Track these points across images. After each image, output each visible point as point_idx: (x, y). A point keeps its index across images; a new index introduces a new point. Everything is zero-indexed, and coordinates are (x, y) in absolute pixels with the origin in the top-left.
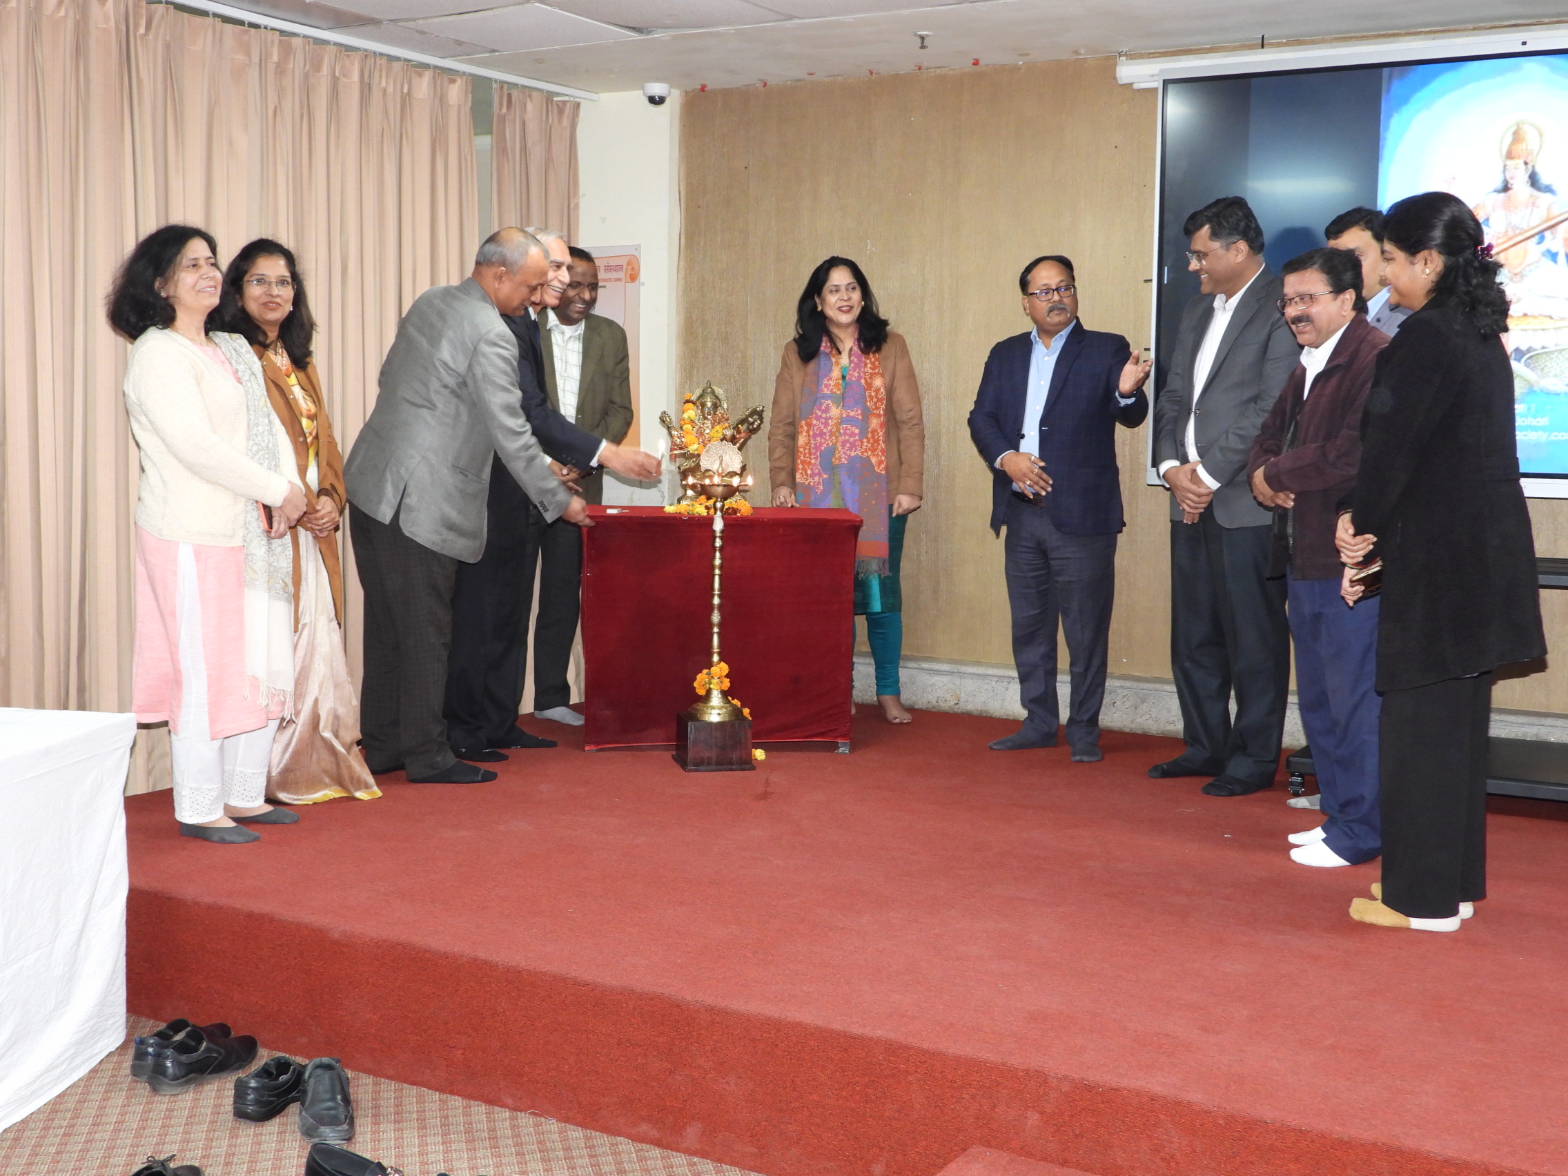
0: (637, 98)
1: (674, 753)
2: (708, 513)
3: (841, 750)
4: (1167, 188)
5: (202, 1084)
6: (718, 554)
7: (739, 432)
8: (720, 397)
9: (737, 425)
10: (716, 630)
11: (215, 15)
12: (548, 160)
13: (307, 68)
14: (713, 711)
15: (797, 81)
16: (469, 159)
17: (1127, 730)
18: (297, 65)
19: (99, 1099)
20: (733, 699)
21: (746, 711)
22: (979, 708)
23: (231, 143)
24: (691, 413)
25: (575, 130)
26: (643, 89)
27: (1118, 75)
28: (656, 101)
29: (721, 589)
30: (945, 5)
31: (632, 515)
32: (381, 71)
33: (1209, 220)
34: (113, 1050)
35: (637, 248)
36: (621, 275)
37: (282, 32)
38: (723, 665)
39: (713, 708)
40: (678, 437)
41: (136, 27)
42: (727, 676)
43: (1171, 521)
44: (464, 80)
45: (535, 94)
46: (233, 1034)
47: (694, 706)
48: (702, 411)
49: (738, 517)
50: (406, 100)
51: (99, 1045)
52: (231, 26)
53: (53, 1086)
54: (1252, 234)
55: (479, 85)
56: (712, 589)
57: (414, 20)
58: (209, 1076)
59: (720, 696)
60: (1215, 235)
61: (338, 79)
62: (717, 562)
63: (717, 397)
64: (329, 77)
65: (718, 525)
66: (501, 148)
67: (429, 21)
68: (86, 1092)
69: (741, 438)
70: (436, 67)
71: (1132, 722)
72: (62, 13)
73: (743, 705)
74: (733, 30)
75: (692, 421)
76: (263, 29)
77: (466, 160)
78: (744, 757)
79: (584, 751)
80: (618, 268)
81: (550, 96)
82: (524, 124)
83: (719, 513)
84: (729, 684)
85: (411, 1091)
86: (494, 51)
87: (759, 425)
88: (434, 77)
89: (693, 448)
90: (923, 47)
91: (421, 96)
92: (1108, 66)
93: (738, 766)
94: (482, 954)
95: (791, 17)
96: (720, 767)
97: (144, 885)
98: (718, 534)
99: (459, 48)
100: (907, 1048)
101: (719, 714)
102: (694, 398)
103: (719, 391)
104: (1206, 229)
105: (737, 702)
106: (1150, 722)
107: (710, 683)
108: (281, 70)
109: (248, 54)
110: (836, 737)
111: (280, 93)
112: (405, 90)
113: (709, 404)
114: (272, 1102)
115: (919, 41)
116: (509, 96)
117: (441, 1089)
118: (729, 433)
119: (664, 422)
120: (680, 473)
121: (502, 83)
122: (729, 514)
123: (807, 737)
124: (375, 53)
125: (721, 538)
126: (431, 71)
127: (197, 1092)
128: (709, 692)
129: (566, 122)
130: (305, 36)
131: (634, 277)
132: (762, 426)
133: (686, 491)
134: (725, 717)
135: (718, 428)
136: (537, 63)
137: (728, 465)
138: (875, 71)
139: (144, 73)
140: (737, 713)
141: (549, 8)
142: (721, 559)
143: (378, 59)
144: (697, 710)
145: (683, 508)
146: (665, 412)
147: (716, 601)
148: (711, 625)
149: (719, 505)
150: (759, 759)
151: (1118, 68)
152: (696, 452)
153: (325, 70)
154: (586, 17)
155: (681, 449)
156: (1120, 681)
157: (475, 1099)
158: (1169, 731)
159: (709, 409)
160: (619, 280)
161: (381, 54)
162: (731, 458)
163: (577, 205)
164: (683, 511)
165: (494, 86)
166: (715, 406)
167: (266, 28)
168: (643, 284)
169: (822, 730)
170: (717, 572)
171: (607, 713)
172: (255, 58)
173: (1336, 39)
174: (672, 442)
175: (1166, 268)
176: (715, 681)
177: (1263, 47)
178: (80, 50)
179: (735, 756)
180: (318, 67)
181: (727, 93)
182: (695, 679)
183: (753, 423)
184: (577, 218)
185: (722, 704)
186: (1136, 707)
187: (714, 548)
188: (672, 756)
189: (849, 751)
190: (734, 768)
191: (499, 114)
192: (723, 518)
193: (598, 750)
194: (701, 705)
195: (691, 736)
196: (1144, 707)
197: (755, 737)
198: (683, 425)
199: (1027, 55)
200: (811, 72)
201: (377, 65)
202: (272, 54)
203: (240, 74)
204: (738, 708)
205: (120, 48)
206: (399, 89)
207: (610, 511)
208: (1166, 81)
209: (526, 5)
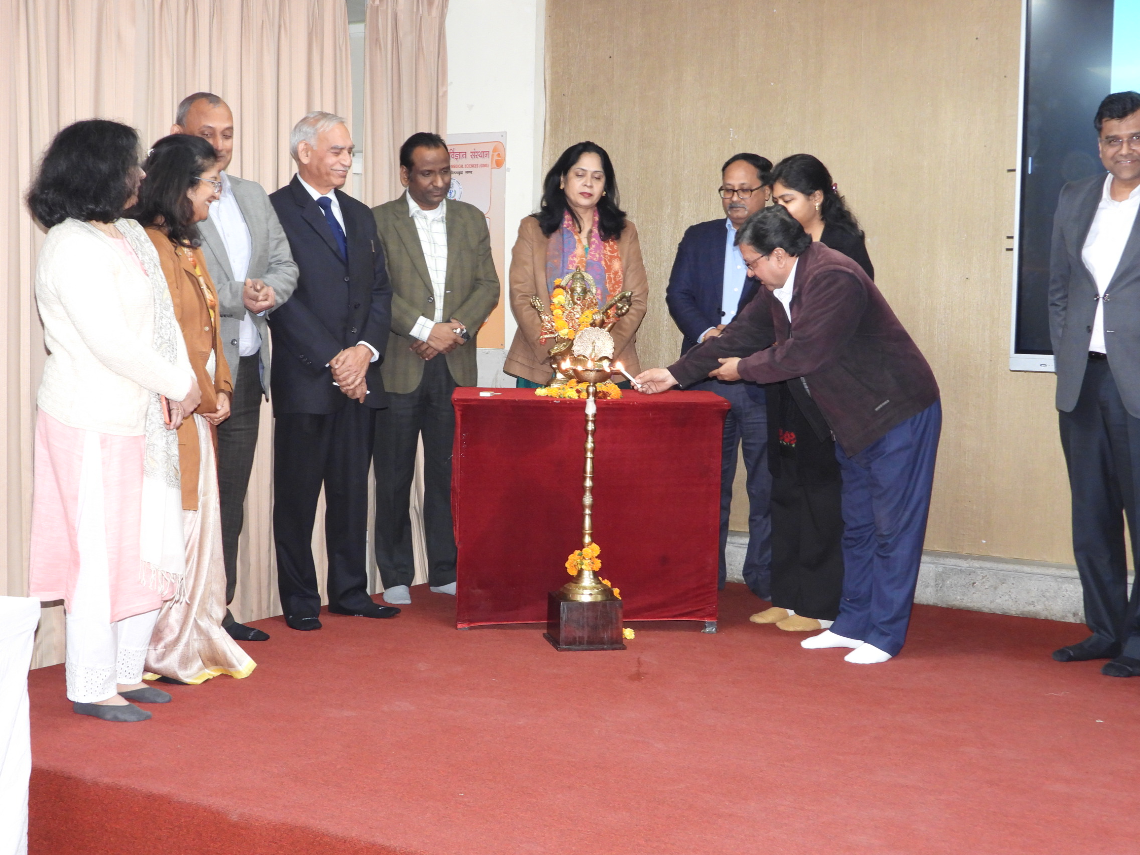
1: (546, 632)
2: (579, 397)
3: (707, 630)
4: (1031, 80)
6: (590, 439)
7: (608, 317)
12: (419, 50)
14: (585, 592)
16: (344, 49)
17: (986, 610)
20: (603, 579)
21: (616, 591)
24: (561, 298)
25: (444, 21)
31: (506, 398)
35: (504, 135)
36: (487, 161)
38: (594, 545)
39: (585, 588)
40: (549, 322)
42: (598, 557)
47: (566, 586)
48: (572, 296)
49: (608, 402)
56: (584, 472)
59: (592, 577)
62: (590, 445)
63: (586, 283)
65: (591, 409)
66: (375, 41)
69: (609, 323)
71: (991, 602)
73: (613, 586)
75: (562, 306)
77: (341, 50)
78: (615, 636)
79: (457, 629)
80: (485, 154)
82: (395, 15)
83: (591, 398)
84: (600, 565)
87: (628, 311)
89: (564, 332)
93: (609, 646)
96: (591, 647)
97: (44, 765)
98: (591, 418)
101: (591, 594)
102: (563, 283)
105: (607, 582)
106: (1010, 603)
107: (582, 564)
110: (703, 617)
118: (598, 318)
122: (600, 398)
123: (675, 617)
125: (594, 422)
128: (580, 572)
129: (435, 12)
131: (499, 164)
133: (556, 373)
134: (596, 597)
135: (587, 312)
137: (600, 351)
140: (607, 592)
142: (594, 442)
144: (569, 590)
145: (554, 392)
147: (588, 483)
148: (582, 507)
149: (591, 389)
150: (628, 638)
152: (566, 337)
155: (551, 333)
156: (981, 562)
158: (1029, 612)
159: (579, 294)
160: (485, 166)
162: (603, 343)
163: (445, 93)
164: (554, 395)
166: (585, 291)
168: (509, 170)
169: (690, 609)
170: (589, 455)
171: (479, 591)
175: (1030, 159)
176: (586, 562)
179: (606, 636)
182: (567, 559)
183: (622, 308)
184: (445, 105)
185: (594, 584)
186: (996, 588)
187: (586, 432)
188: (544, 634)
189: (716, 630)
190: (605, 647)
191: (371, 6)
192: (595, 402)
193: (471, 628)
194: (573, 585)
195: (564, 616)
196: (1003, 588)
197: (625, 616)
198: (553, 310)
204: (609, 588)
207: (485, 395)
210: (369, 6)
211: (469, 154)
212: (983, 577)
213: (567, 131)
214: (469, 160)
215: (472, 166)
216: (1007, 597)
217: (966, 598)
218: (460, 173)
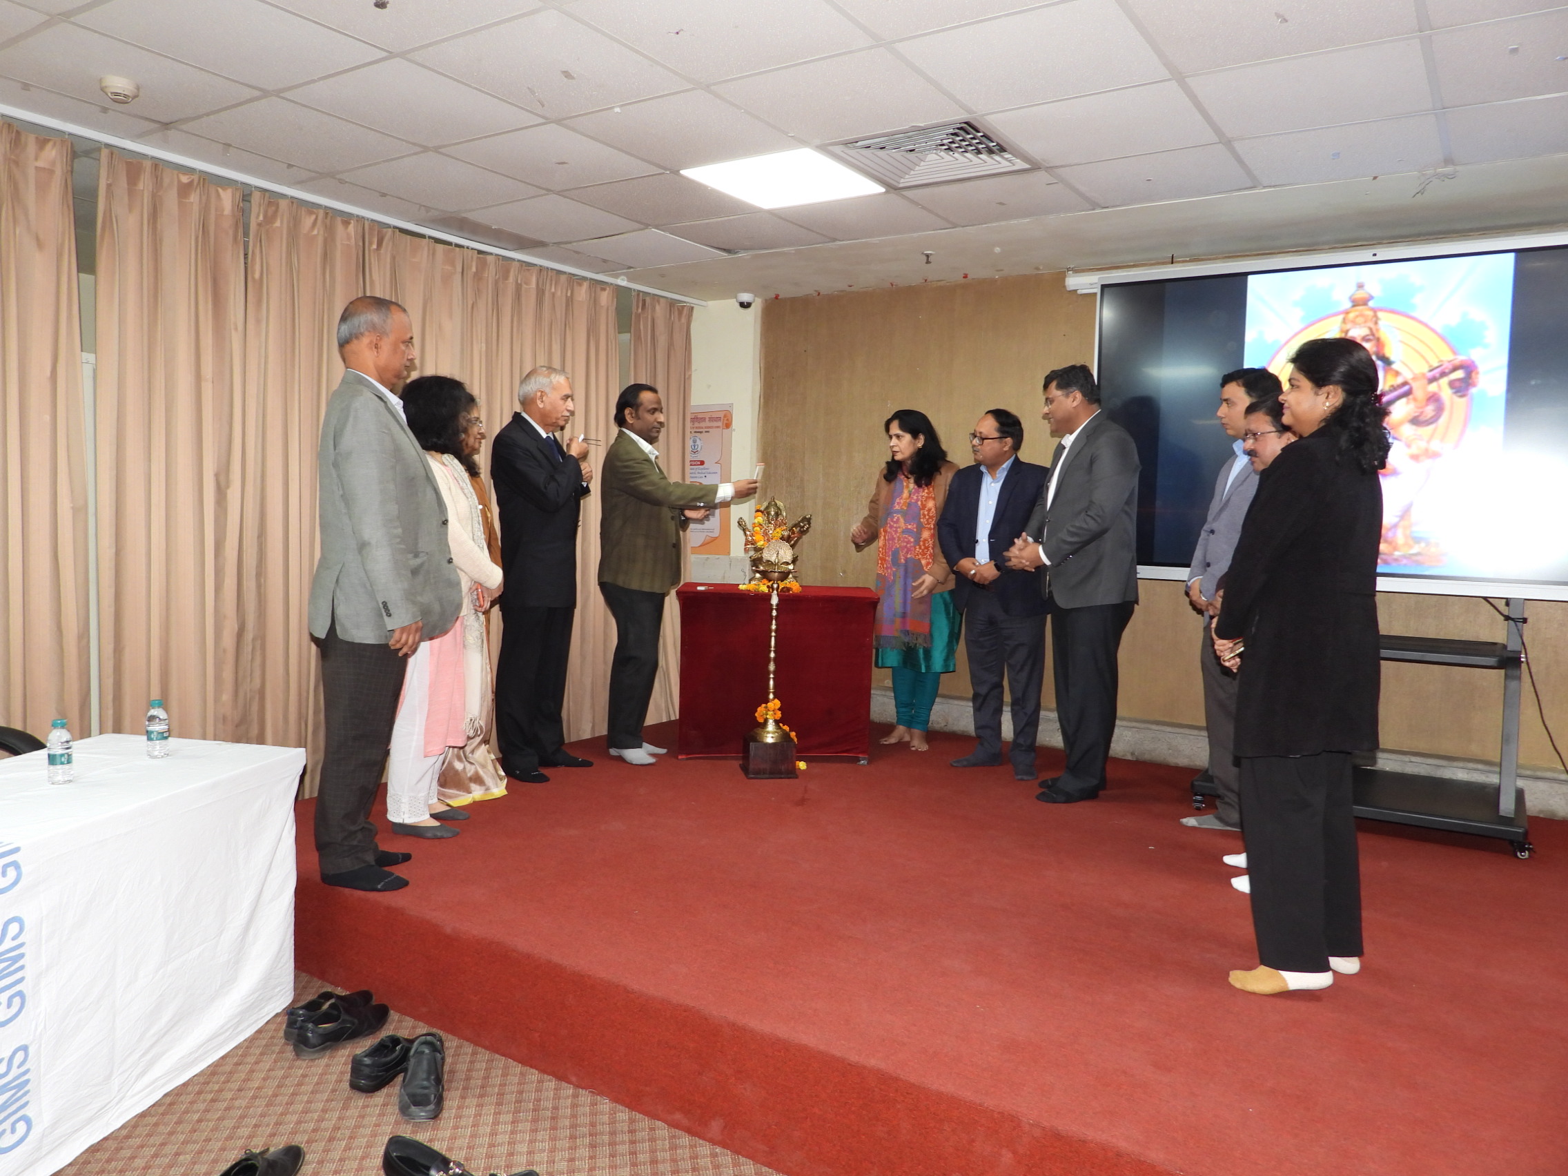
0: (733, 304)
1: (741, 762)
2: (769, 590)
3: (862, 762)
4: (1103, 362)
5: (337, 1049)
6: (774, 622)
7: (793, 533)
8: (781, 508)
9: (792, 528)
11: (431, 237)
12: (671, 345)
13: (497, 277)
14: (768, 735)
15: (842, 291)
16: (614, 342)
18: (491, 273)
19: (253, 1061)
20: (783, 726)
21: (793, 734)
22: (962, 729)
23: (440, 327)
24: (760, 519)
25: (690, 326)
26: (736, 297)
27: (1066, 284)
28: (746, 305)
29: (775, 647)
30: (943, 229)
31: (716, 591)
32: (551, 280)
34: (280, 1011)
35: (731, 405)
36: (719, 424)
37: (480, 252)
38: (777, 701)
39: (768, 732)
40: (750, 537)
41: (371, 244)
42: (779, 709)
44: (611, 289)
45: (662, 300)
46: (374, 1002)
47: (755, 730)
48: (768, 518)
49: (792, 594)
50: (570, 301)
51: (266, 1010)
52: (442, 245)
53: (219, 1049)
55: (621, 293)
56: (770, 647)
57: (570, 243)
58: (344, 1042)
59: (774, 723)
60: (1059, 386)
61: (521, 285)
62: (774, 627)
63: (779, 508)
64: (514, 283)
65: (775, 600)
66: (638, 338)
67: (581, 243)
68: (244, 1055)
69: (794, 538)
70: (591, 279)
72: (315, 232)
73: (791, 730)
74: (794, 250)
75: (761, 525)
76: (466, 249)
77: (611, 342)
78: (790, 767)
79: (678, 759)
80: (718, 419)
81: (672, 304)
82: (653, 320)
83: (775, 592)
84: (780, 715)
85: (501, 1061)
86: (631, 268)
87: (808, 528)
88: (590, 286)
89: (760, 544)
90: (928, 262)
91: (580, 299)
92: (1060, 278)
93: (786, 774)
94: (556, 958)
95: (834, 240)
96: (772, 776)
98: (774, 607)
99: (605, 265)
100: (897, 1079)
101: (772, 737)
102: (762, 509)
103: (780, 504)
105: (786, 728)
107: (767, 714)
108: (478, 277)
109: (453, 264)
110: (858, 753)
111: (478, 292)
112: (569, 294)
113: (773, 513)
114: (381, 1076)
115: (925, 258)
116: (644, 301)
117: (523, 1062)
118: (786, 534)
119: (739, 524)
120: (751, 561)
121: (639, 291)
122: (783, 592)
123: (837, 753)
124: (547, 268)
125: (777, 610)
126: (588, 282)
127: (332, 1057)
128: (766, 721)
129: (684, 320)
130: (497, 255)
131: (728, 425)
132: (810, 529)
133: (755, 574)
134: (776, 739)
135: (778, 530)
136: (662, 277)
137: (783, 557)
138: (894, 284)
139: (376, 276)
140: (785, 736)
141: (662, 233)
142: (776, 625)
143: (549, 273)
144: (757, 734)
145: (752, 587)
146: (741, 518)
147: (772, 655)
148: (769, 673)
149: (775, 586)
150: (802, 769)
151: (1067, 279)
152: (762, 547)
153: (511, 279)
154: (690, 240)
155: (752, 544)
157: (549, 1074)
159: (773, 516)
160: (718, 427)
161: (551, 269)
162: (785, 552)
163: (690, 376)
164: (751, 589)
165: (633, 293)
166: (777, 515)
167: (468, 248)
168: (734, 430)
169: (848, 748)
170: (773, 634)
171: (694, 732)
172: (459, 269)
173: (1226, 257)
174: (746, 539)
176: (770, 712)
177: (1172, 263)
178: (327, 256)
179: (783, 768)
180: (506, 277)
181: (793, 300)
182: (756, 711)
183: (803, 527)
184: (690, 385)
185: (775, 729)
187: (771, 616)
188: (740, 765)
189: (868, 763)
190: (783, 776)
191: (636, 313)
192: (778, 595)
193: (687, 759)
194: (760, 730)
195: (752, 753)
197: (798, 752)
198: (754, 527)
199: (1002, 270)
200: (850, 284)
201: (549, 277)
202: (471, 266)
203: (447, 279)
204: (787, 732)
205: (357, 258)
206: (564, 294)
207: (700, 588)
208: (1104, 287)
209: (646, 231)
210: (634, 313)
211: (707, 420)
213: (775, 403)
214: (707, 424)
215: (709, 427)
217: (1052, 740)
218: (701, 432)
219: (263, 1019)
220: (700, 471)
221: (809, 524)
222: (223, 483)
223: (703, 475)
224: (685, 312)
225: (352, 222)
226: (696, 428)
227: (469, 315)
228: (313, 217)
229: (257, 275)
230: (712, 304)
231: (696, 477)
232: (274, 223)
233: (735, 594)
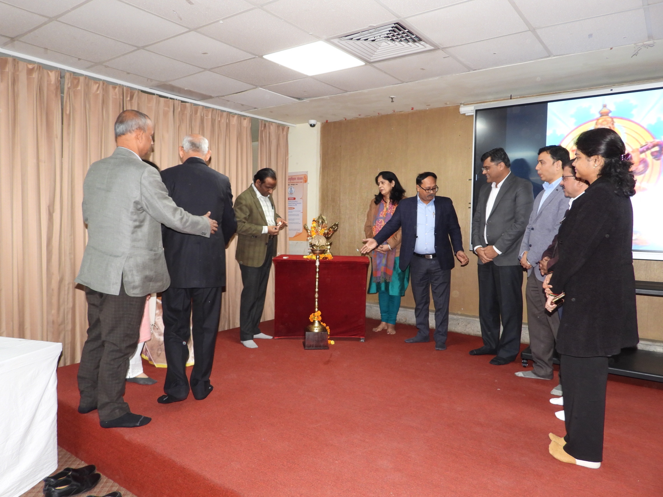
0: (307, 125)
2: (315, 259)
3: (361, 341)
4: (476, 147)
6: (317, 274)
7: (330, 231)
8: (325, 219)
9: (329, 229)
10: (317, 300)
11: (157, 95)
12: (278, 145)
13: (192, 113)
15: (356, 118)
16: (250, 146)
17: (463, 333)
20: (323, 323)
21: (327, 328)
24: (315, 225)
25: (288, 136)
26: (308, 122)
27: (460, 111)
28: (312, 126)
30: (397, 84)
33: (490, 155)
35: (307, 172)
36: (302, 181)
37: (182, 102)
38: (319, 312)
39: (315, 327)
40: (310, 233)
41: (127, 97)
42: (320, 316)
43: (478, 264)
44: (248, 119)
45: (273, 124)
47: (309, 326)
48: (318, 224)
49: (327, 261)
50: (228, 125)
52: (163, 98)
54: (506, 160)
55: (253, 121)
56: (316, 286)
57: (224, 96)
59: (318, 323)
60: (492, 160)
61: (203, 117)
62: (317, 276)
63: (323, 220)
64: (200, 116)
65: (317, 264)
66: (262, 143)
67: (228, 96)
70: (238, 114)
72: (98, 92)
73: (327, 326)
74: (329, 97)
75: (315, 227)
76: (175, 100)
77: (249, 143)
78: (326, 344)
80: (301, 178)
81: (279, 126)
82: (269, 133)
83: (318, 260)
84: (321, 319)
86: (255, 108)
87: (337, 229)
88: (238, 117)
89: (314, 236)
90: (392, 101)
91: (233, 124)
92: (457, 108)
93: (323, 348)
95: (346, 91)
96: (316, 348)
98: (318, 267)
99: (242, 107)
101: (317, 329)
102: (316, 220)
103: (324, 217)
104: (489, 159)
105: (324, 325)
106: (471, 331)
107: (315, 318)
108: (182, 113)
109: (169, 107)
110: (360, 336)
112: (228, 121)
113: (320, 222)
115: (391, 99)
116: (265, 125)
118: (326, 231)
119: (305, 227)
120: (310, 245)
121: (262, 120)
122: (323, 259)
123: (350, 336)
124: (217, 109)
125: (319, 268)
126: (237, 115)
128: (314, 321)
129: (285, 133)
130: (191, 103)
131: (306, 181)
132: (338, 229)
134: (319, 330)
135: (323, 230)
136: (270, 112)
137: (321, 243)
138: (380, 113)
140: (324, 329)
141: (265, 90)
142: (319, 275)
143: (217, 111)
144: (310, 328)
146: (305, 224)
147: (317, 290)
148: (315, 298)
149: (318, 257)
150: (332, 344)
151: (460, 108)
153: (199, 114)
154: (279, 94)
155: (311, 236)
156: (461, 316)
160: (301, 182)
161: (219, 109)
162: (322, 241)
163: (288, 159)
164: (309, 258)
165: (259, 121)
166: (322, 222)
167: (176, 99)
168: (309, 183)
169: (355, 334)
170: (317, 280)
171: (282, 326)
172: (172, 109)
173: (537, 95)
174: (308, 234)
175: (477, 175)
177: (511, 99)
179: (322, 344)
180: (196, 113)
181: (335, 123)
182: (310, 316)
183: (335, 228)
184: (288, 163)
185: (318, 326)
186: (466, 326)
187: (316, 271)
188: (301, 342)
189: (364, 341)
190: (321, 348)
191: (261, 130)
192: (319, 261)
193: (279, 339)
194: (311, 325)
195: (308, 336)
196: (469, 326)
197: (330, 336)
198: (311, 229)
199: (429, 105)
200: (359, 114)
201: (217, 113)
202: (178, 108)
203: (166, 114)
204: (324, 327)
205: (120, 103)
206: (225, 121)
207: (285, 258)
208: (477, 111)
209: (257, 89)
211: (297, 179)
212: (462, 322)
214: (297, 181)
215: (298, 182)
216: (470, 329)
217: (456, 329)
218: (294, 185)
219: (37, 481)
220: (294, 203)
221: (338, 227)
222: (51, 211)
223: (295, 204)
224: (285, 129)
225: (117, 87)
226: (292, 183)
227: (177, 130)
228: (97, 85)
229: (68, 112)
230: (298, 126)
231: (292, 205)
232: (77, 87)
233: (302, 261)
